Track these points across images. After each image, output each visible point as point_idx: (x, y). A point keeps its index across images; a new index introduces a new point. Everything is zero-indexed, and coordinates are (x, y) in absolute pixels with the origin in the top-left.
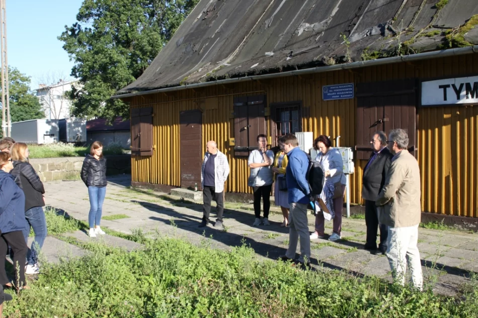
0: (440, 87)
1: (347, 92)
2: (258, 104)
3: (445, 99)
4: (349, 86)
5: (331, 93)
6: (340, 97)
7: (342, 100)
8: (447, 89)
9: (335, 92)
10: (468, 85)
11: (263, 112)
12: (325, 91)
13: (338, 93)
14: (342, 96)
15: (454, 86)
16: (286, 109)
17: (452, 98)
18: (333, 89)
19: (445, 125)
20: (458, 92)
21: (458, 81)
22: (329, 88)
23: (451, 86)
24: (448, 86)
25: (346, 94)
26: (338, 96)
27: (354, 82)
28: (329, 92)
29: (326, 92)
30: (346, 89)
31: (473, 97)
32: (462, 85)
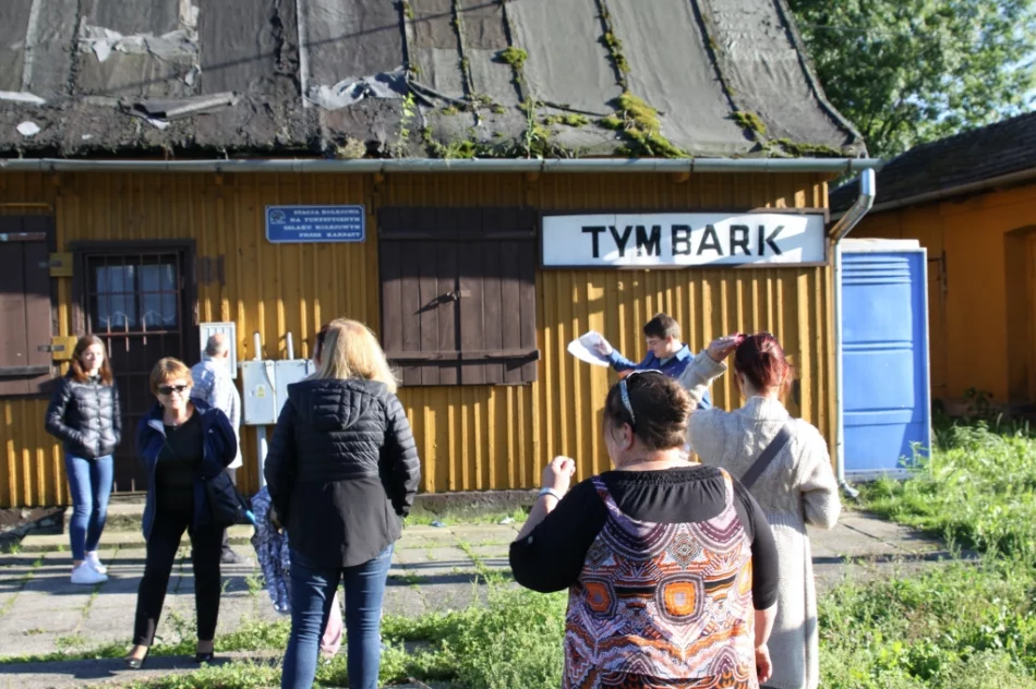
0: (585, 229)
1: (346, 227)
2: (23, 243)
3: (596, 254)
4: (351, 212)
5: (295, 224)
6: (324, 236)
7: (330, 244)
8: (601, 235)
9: (308, 223)
10: (641, 230)
11: (43, 265)
12: (276, 218)
13: (318, 227)
14: (329, 235)
15: (613, 229)
16: (115, 261)
17: (610, 256)
18: (302, 217)
19: (594, 311)
20: (621, 244)
21: (622, 221)
22: (289, 214)
23: (608, 230)
24: (602, 229)
25: (343, 231)
26: (319, 235)
27: (366, 204)
28: (289, 223)
29: (279, 222)
30: (342, 219)
31: (649, 252)
32: (628, 230)
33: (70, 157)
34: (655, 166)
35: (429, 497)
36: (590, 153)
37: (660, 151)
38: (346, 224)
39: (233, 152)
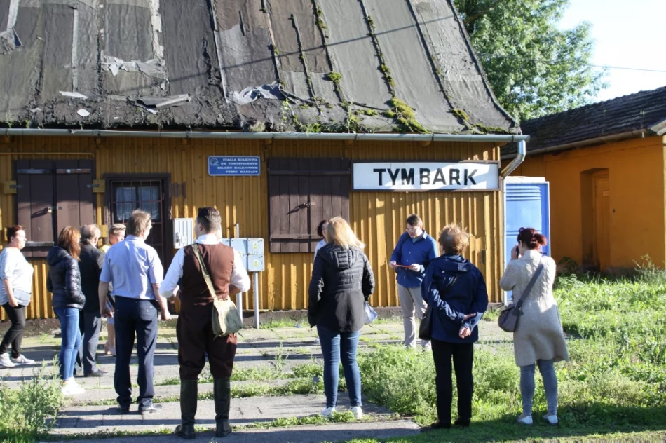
0: (375, 170)
1: (250, 168)
2: (79, 174)
3: (381, 184)
4: (253, 160)
5: (224, 166)
6: (239, 173)
7: (242, 176)
8: (383, 173)
9: (230, 166)
10: (404, 171)
11: (89, 186)
12: (213, 162)
13: (235, 168)
14: (241, 172)
15: (389, 170)
16: (127, 184)
17: (388, 184)
18: (227, 162)
19: (380, 214)
20: (394, 178)
21: (394, 166)
22: (220, 160)
23: (387, 170)
24: (384, 170)
25: (249, 170)
26: (236, 172)
27: (260, 155)
28: (220, 166)
29: (216, 164)
30: (248, 164)
31: (408, 183)
32: (397, 170)
33: (108, 129)
34: (414, 137)
35: (292, 312)
36: (380, 131)
37: (417, 130)
38: (251, 166)
39: (194, 127)
